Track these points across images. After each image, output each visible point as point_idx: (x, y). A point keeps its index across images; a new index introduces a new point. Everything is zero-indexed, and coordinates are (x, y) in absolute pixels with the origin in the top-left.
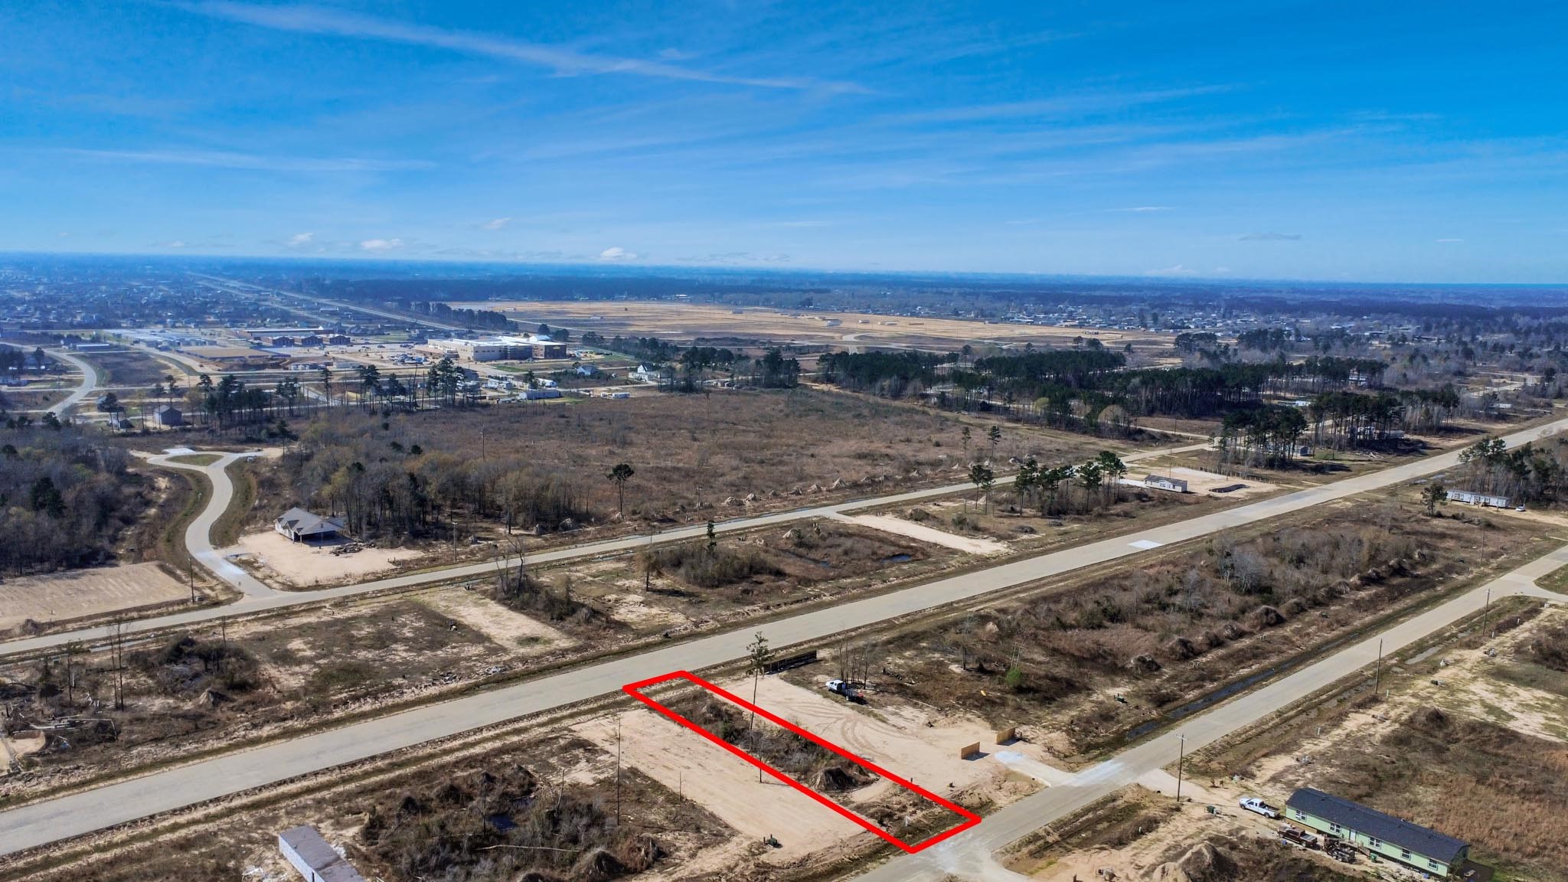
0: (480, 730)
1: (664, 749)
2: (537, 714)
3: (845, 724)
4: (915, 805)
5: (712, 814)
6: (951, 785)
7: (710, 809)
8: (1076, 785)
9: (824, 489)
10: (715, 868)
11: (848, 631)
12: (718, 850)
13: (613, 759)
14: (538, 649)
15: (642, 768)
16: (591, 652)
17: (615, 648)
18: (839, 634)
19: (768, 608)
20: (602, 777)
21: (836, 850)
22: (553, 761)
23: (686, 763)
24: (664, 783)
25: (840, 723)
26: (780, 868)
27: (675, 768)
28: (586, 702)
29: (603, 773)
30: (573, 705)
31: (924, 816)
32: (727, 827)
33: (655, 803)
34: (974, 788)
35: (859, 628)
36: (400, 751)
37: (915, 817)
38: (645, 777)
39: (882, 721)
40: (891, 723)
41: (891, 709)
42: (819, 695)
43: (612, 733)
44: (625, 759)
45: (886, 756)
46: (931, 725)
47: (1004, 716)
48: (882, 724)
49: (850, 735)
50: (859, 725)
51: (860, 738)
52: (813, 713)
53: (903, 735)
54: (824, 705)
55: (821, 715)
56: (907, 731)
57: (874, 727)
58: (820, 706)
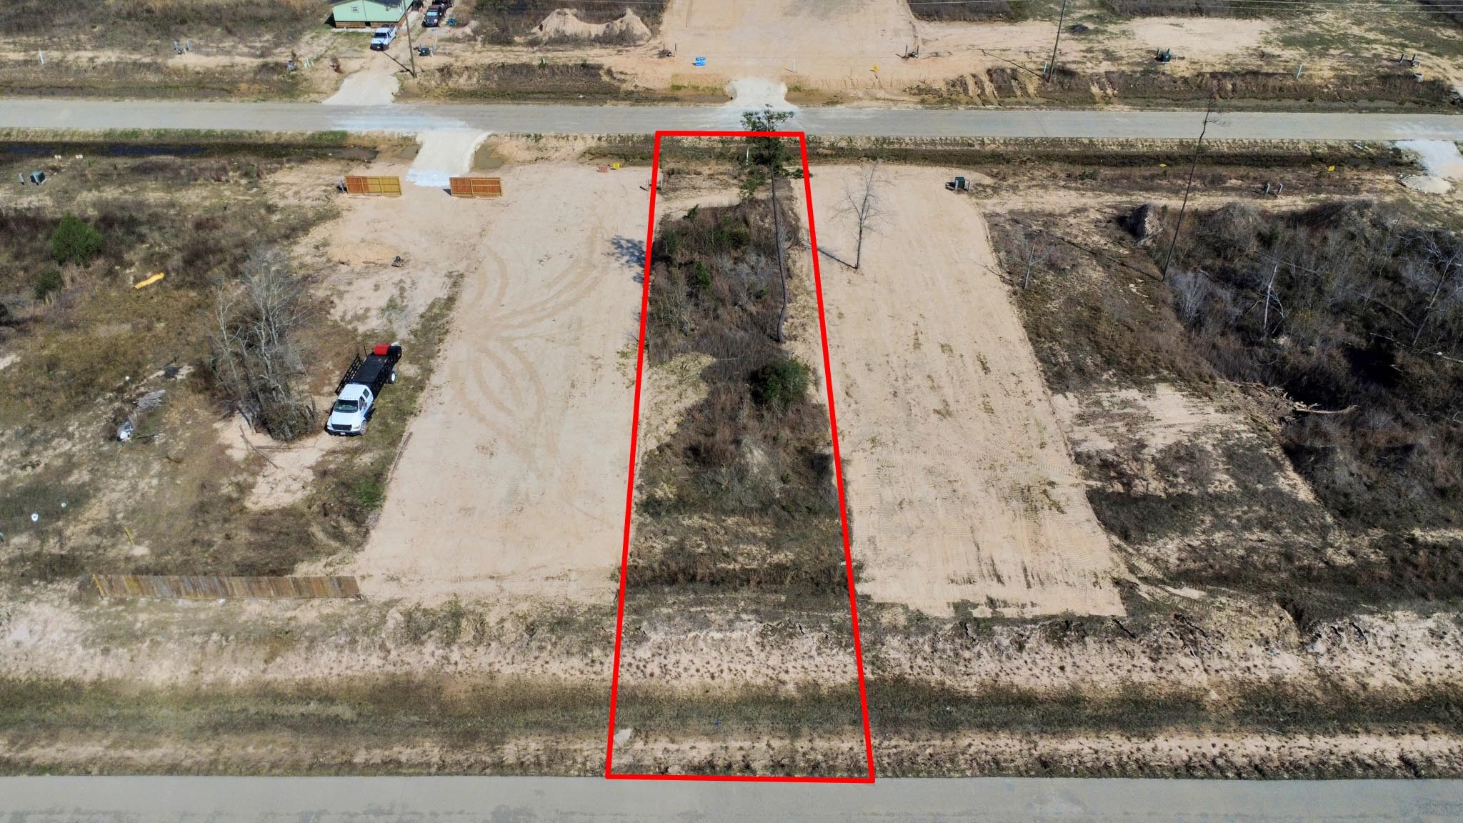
1: (946, 414)
3: (522, 325)
5: (996, 251)
7: (991, 260)
10: (1062, 192)
13: (1082, 432)
15: (1034, 384)
20: (1133, 394)
22: (1223, 482)
23: (938, 362)
24: (1021, 333)
25: (519, 332)
27: (969, 358)
29: (1125, 403)
32: (994, 226)
33: (1070, 300)
38: (1046, 358)
39: (451, 300)
40: (443, 294)
41: (374, 323)
42: (413, 425)
43: (1022, 528)
44: (1052, 428)
45: (591, 239)
46: (396, 262)
47: (252, 232)
48: (466, 297)
49: (566, 297)
50: (503, 312)
51: (560, 286)
52: (523, 383)
53: (487, 260)
54: (461, 394)
55: (516, 368)
56: (461, 266)
57: (489, 300)
58: (475, 395)
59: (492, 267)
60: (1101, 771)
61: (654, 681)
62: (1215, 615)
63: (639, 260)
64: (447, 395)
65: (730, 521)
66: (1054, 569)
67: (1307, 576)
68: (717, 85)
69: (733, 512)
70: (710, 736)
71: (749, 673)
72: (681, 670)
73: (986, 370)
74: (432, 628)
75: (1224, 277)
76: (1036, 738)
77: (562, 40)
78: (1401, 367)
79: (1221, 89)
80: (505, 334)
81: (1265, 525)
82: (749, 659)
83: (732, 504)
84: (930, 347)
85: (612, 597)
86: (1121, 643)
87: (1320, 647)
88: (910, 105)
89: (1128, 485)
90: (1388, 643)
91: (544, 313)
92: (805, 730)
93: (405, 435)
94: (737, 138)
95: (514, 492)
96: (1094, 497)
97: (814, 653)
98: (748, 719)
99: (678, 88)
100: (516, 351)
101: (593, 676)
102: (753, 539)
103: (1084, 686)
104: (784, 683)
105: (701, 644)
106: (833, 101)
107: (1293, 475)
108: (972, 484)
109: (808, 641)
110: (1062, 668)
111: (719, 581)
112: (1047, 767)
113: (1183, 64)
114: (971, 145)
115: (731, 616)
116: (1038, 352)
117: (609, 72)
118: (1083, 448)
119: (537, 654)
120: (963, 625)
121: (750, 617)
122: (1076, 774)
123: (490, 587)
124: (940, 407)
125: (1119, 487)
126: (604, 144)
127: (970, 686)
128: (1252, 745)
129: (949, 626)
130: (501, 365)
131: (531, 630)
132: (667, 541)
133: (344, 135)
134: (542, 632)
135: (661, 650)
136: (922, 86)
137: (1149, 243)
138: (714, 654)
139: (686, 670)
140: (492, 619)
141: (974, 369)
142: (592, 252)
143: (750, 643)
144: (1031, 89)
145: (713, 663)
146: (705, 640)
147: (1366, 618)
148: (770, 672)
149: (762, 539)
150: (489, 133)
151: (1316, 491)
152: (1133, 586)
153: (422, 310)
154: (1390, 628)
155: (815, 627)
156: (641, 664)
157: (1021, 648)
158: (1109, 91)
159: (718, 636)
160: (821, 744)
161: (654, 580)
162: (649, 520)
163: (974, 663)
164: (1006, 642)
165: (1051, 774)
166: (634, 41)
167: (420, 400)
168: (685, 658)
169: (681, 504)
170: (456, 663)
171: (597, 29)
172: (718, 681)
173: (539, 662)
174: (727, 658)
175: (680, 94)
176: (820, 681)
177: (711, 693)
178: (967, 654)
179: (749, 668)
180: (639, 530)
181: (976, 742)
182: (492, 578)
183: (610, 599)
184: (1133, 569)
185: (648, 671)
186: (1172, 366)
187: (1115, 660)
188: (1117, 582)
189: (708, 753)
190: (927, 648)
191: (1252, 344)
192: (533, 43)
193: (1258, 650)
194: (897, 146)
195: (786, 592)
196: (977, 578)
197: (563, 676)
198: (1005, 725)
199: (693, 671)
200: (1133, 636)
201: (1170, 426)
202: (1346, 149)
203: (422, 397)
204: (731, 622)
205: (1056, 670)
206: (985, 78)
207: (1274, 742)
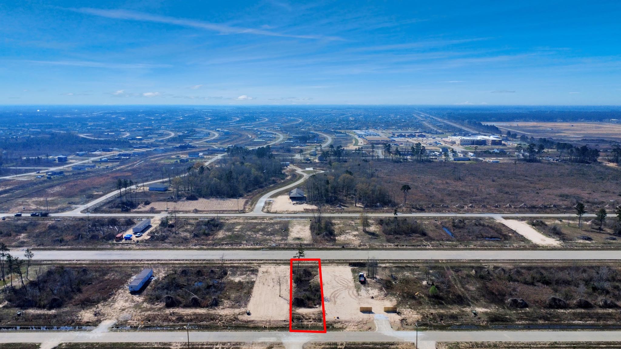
0: (240, 260)
2: (261, 260)
3: (343, 288)
4: (313, 319)
5: (249, 300)
6: (338, 318)
8: (385, 334)
9: (513, 207)
11: (411, 260)
12: (233, 310)
13: (254, 277)
14: (298, 242)
15: (257, 282)
16: (311, 247)
17: (321, 247)
18: (406, 260)
19: (397, 246)
21: (264, 323)
23: (271, 284)
26: (240, 321)
28: (280, 260)
29: (245, 280)
30: (276, 260)
31: (311, 324)
32: (247, 305)
34: (346, 322)
35: (419, 260)
36: (213, 260)
37: (309, 323)
38: (253, 285)
39: (357, 291)
40: (360, 293)
41: (369, 288)
42: (353, 277)
43: (269, 270)
44: (258, 278)
45: (335, 302)
46: (373, 298)
47: (409, 303)
48: (355, 292)
49: (337, 292)
50: (347, 290)
51: (338, 294)
52: (339, 282)
53: (355, 298)
54: (348, 281)
55: (341, 283)
56: (360, 297)
57: (351, 292)
58: (346, 280)
59: (353, 296)
60: (270, 260)
73: (264, 284)
80: (345, 287)
91: (339, 290)
141: (266, 284)
142: (334, 300)
153: (362, 290)
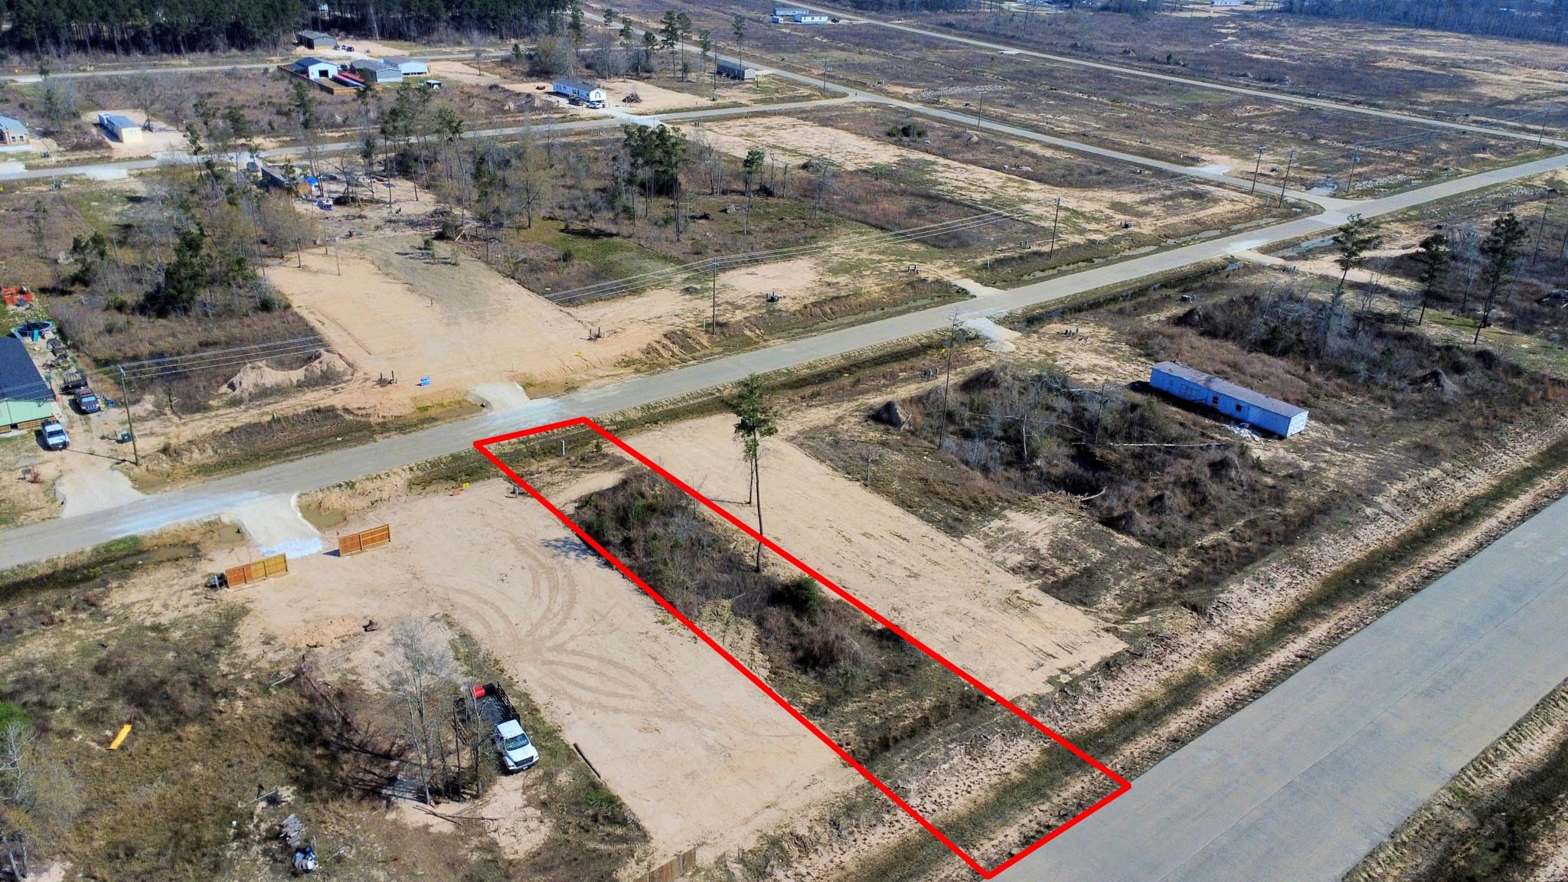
1: (916, 576)
3: (554, 633)
5: (823, 461)
7: (825, 469)
10: (813, 410)
13: (999, 556)
15: (941, 538)
20: (997, 523)
22: (1095, 553)
23: (873, 546)
24: (899, 509)
25: (559, 639)
27: (887, 536)
29: (1001, 530)
32: (801, 445)
33: (902, 479)
38: (929, 520)
39: (465, 637)
40: (450, 634)
42: (568, 739)
43: (1031, 623)
44: (981, 560)
45: (522, 550)
46: (369, 627)
47: (171, 655)
48: (476, 630)
49: (561, 598)
50: (524, 629)
51: (545, 593)
52: (612, 672)
53: (453, 596)
54: (575, 701)
55: (593, 664)
56: (434, 609)
57: (499, 625)
58: (589, 697)
59: (466, 600)
61: (939, 814)
62: (1164, 625)
63: (584, 552)
64: (566, 706)
65: (874, 695)
66: (1072, 638)
67: (1179, 586)
68: (457, 398)
69: (869, 690)
70: (1005, 824)
71: (986, 779)
72: (946, 798)
73: (905, 539)
74: (767, 861)
75: (967, 435)
76: (1154, 732)
77: (264, 394)
78: (1102, 457)
79: (825, 313)
80: (550, 644)
81: (1138, 569)
82: (975, 771)
83: (863, 684)
84: (858, 538)
85: (861, 777)
86: (1139, 663)
87: (1217, 620)
88: (629, 376)
89: (1054, 575)
90: (1240, 605)
91: (560, 618)
92: (1049, 792)
93: (572, 747)
94: (532, 436)
95: (708, 747)
96: (1046, 589)
97: (1006, 748)
98: (1013, 804)
99: (426, 409)
100: (573, 652)
101: (901, 832)
102: (898, 700)
103: (1146, 693)
104: (1009, 774)
105: (942, 778)
106: (570, 388)
107: (1120, 536)
108: (980, 612)
109: (996, 744)
110: (1127, 690)
111: (912, 733)
112: (1177, 742)
113: (787, 300)
114: (711, 394)
115: (943, 750)
116: (922, 517)
117: (347, 411)
118: (1010, 564)
119: (852, 838)
120: (1062, 691)
121: (954, 745)
122: (1194, 737)
123: (774, 814)
124: (908, 573)
125: (1053, 579)
126: (419, 473)
127: (1096, 723)
128: (1241, 683)
129: (1057, 695)
130: (580, 668)
131: (835, 824)
132: (851, 727)
133: (135, 539)
134: (843, 822)
135: (922, 793)
136: (626, 359)
137: (907, 427)
138: (955, 779)
139: (949, 797)
140: (802, 831)
141: (898, 542)
142: (535, 558)
143: (967, 762)
144: (705, 342)
145: (960, 784)
146: (941, 774)
147: (1221, 595)
148: (995, 772)
149: (905, 697)
150: (297, 494)
151: (1139, 540)
152: (1116, 629)
153: (451, 653)
154: (1234, 596)
155: (993, 733)
156: (921, 808)
157: (1099, 689)
158: (757, 331)
159: (946, 766)
160: (1065, 795)
161: (872, 752)
162: (823, 720)
163: (1087, 710)
164: (1091, 690)
165: (1184, 743)
166: (340, 377)
167: (548, 719)
168: (941, 790)
169: (832, 701)
170: (809, 874)
171: (297, 375)
172: (973, 793)
173: (860, 842)
174: (964, 778)
175: (432, 413)
176: (1026, 762)
177: (978, 802)
178: (1078, 707)
179: (981, 775)
180: (824, 729)
181: (1131, 750)
182: (768, 807)
183: (861, 780)
184: (1106, 620)
185: (928, 809)
186: (1000, 499)
187: (1145, 673)
188: (1107, 630)
189: (1017, 833)
190: (1057, 714)
191: (1027, 469)
192: (235, 403)
193: (1196, 635)
194: (661, 409)
195: (957, 721)
196: (1042, 662)
197: (885, 842)
198: (1134, 734)
199: (954, 796)
200: (1141, 655)
201: (1037, 534)
202: (936, 337)
203: (544, 714)
204: (947, 754)
205: (1126, 693)
206: (666, 341)
207: (1246, 676)
